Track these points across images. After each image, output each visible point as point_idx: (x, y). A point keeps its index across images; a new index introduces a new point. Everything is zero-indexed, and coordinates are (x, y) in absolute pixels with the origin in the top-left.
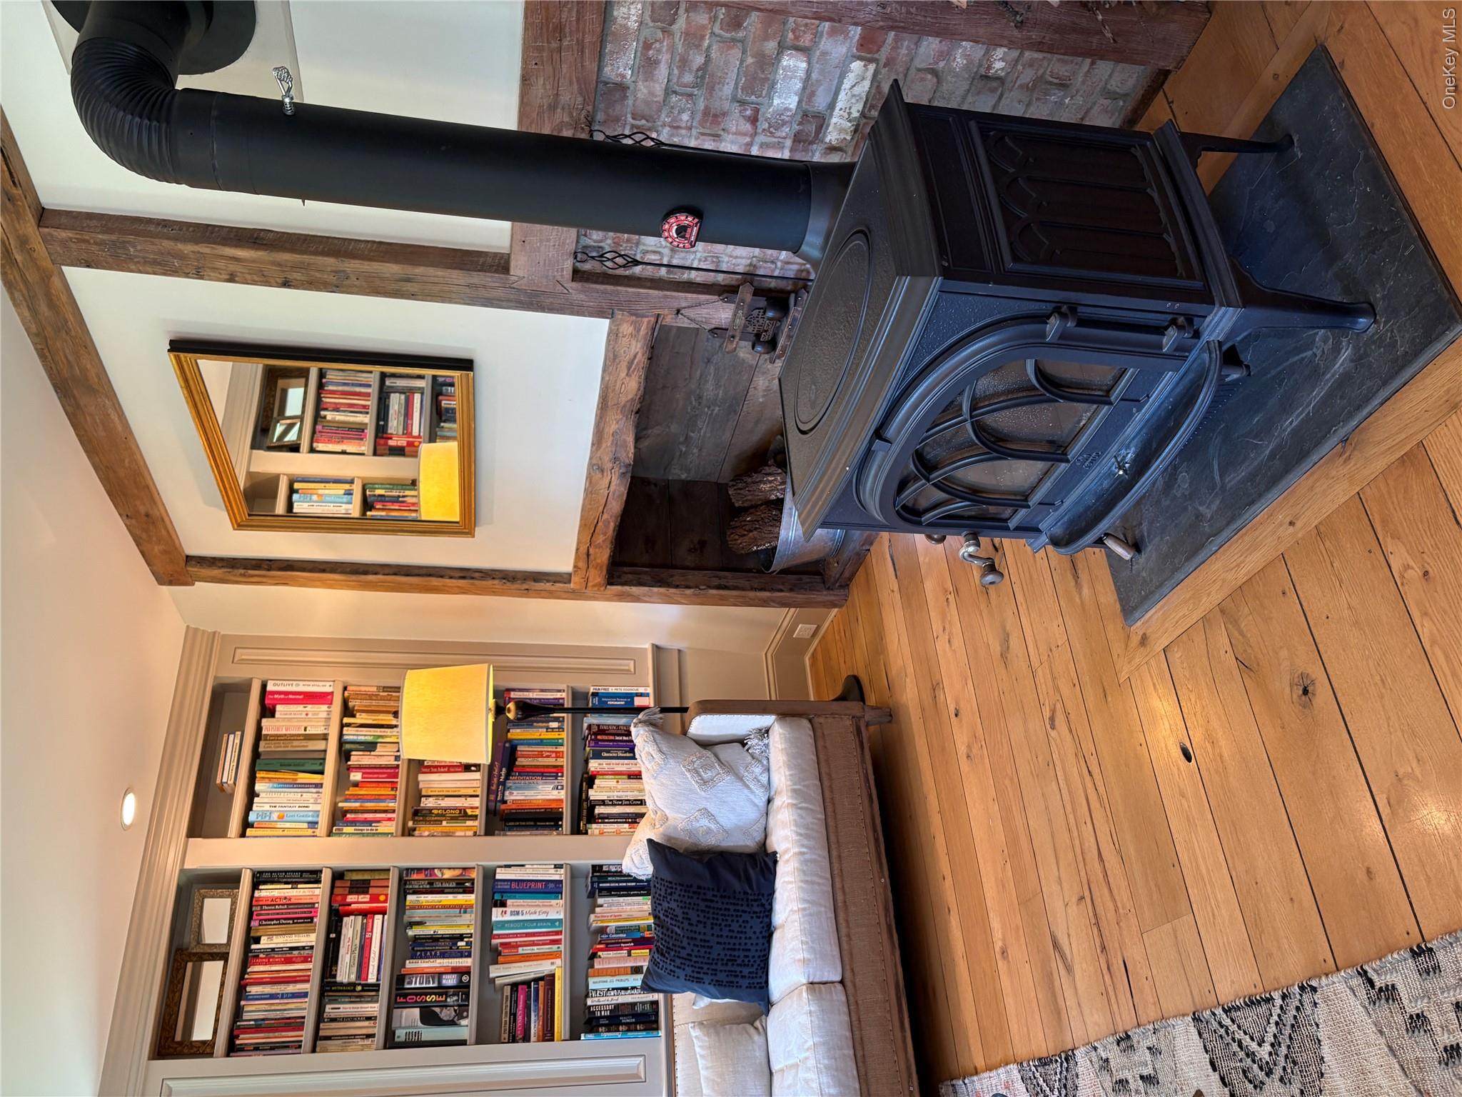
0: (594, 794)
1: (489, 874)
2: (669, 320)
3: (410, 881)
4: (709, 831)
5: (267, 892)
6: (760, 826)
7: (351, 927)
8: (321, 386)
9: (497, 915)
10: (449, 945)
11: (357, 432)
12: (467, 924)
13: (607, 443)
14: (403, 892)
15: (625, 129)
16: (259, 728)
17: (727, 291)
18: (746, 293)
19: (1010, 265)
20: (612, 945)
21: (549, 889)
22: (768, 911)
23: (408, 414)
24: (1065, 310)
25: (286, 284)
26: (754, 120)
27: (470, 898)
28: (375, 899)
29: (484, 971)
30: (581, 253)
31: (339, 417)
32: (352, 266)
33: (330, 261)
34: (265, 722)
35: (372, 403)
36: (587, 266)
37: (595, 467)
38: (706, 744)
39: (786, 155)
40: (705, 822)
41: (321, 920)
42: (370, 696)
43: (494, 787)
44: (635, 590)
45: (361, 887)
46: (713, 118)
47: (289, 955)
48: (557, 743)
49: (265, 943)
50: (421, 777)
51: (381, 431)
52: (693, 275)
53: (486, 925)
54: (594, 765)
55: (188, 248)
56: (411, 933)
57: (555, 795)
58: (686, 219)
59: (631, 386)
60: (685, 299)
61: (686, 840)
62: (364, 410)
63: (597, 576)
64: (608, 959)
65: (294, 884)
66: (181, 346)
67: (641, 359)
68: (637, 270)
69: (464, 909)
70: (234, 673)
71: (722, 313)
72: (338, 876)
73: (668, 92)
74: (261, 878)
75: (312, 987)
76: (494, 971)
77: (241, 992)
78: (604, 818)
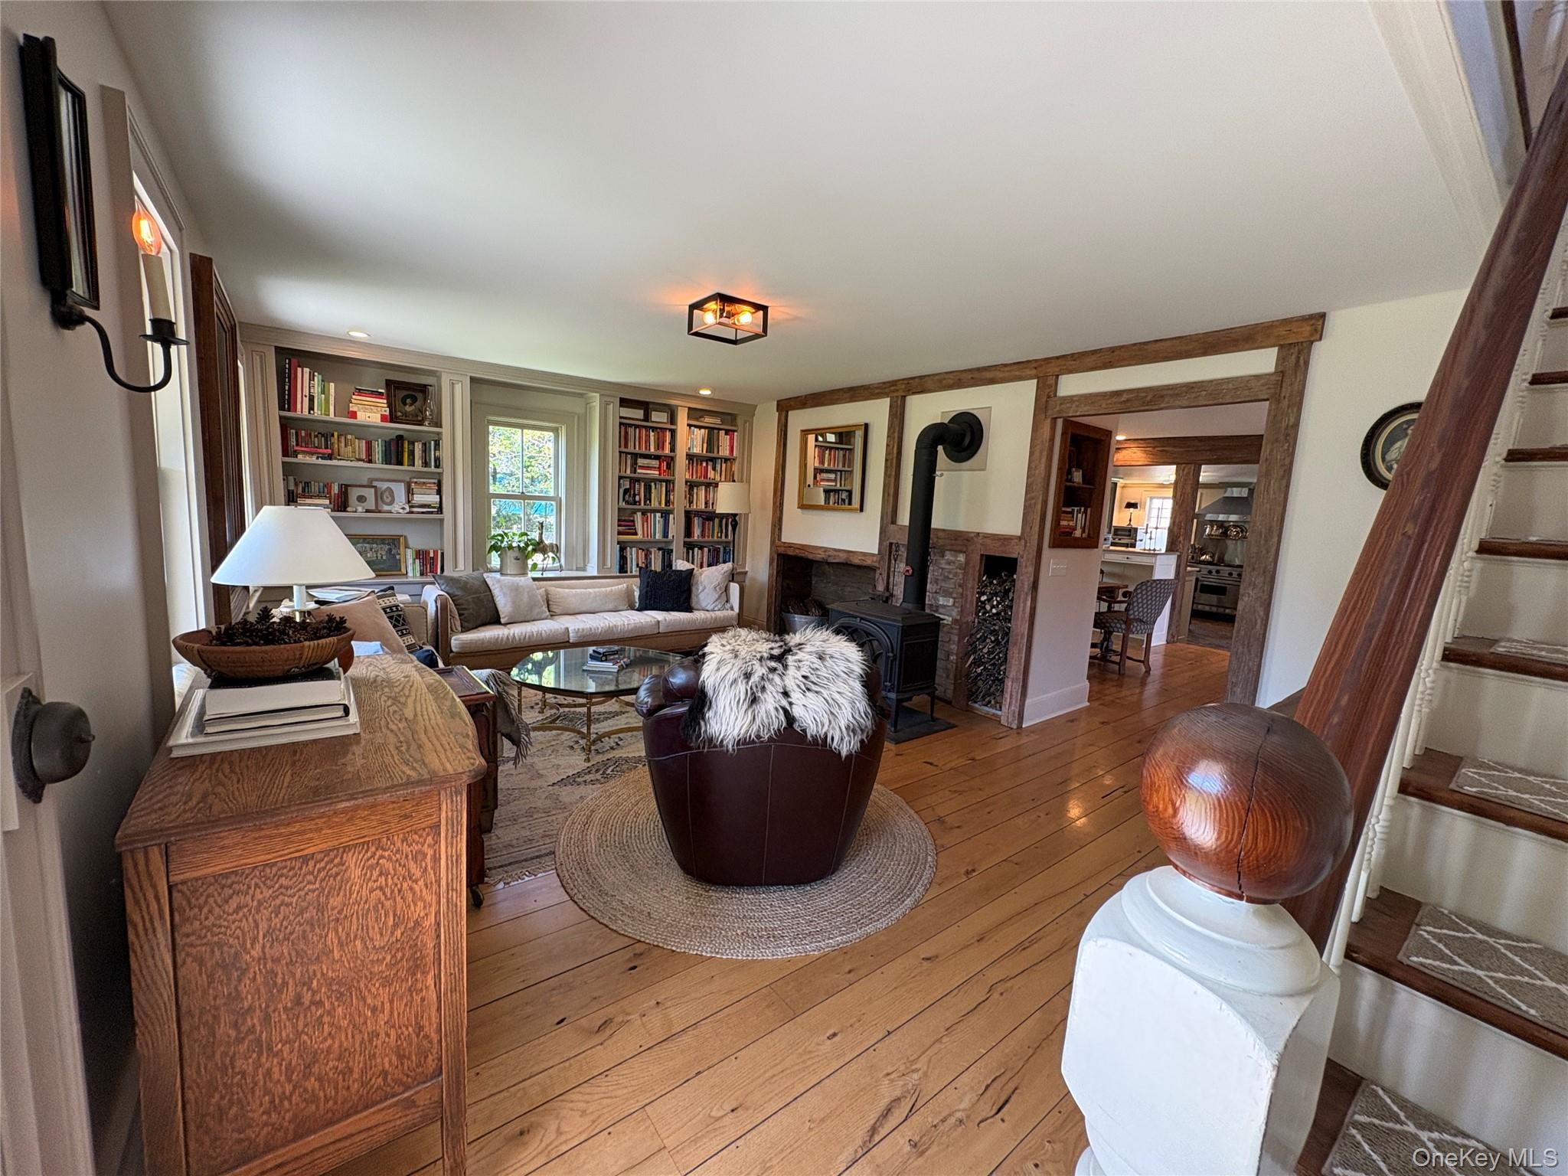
0: (696, 549)
1: (671, 512)
2: (878, 572)
3: (669, 483)
4: (697, 589)
5: (668, 434)
6: (699, 607)
7: (655, 463)
8: (838, 449)
9: (658, 515)
10: (648, 498)
11: (822, 462)
12: (654, 504)
13: (835, 553)
14: (667, 481)
15: (932, 557)
16: (722, 429)
17: (887, 588)
18: (887, 594)
19: (905, 643)
20: (646, 555)
21: (665, 534)
22: (673, 610)
23: (828, 480)
24: (895, 656)
25: (886, 460)
26: (936, 592)
27: (663, 505)
28: (664, 471)
29: (639, 510)
30: (898, 545)
31: (827, 456)
32: (893, 480)
33: (894, 473)
34: (723, 432)
35: (832, 467)
36: (894, 547)
37: (826, 550)
38: (727, 589)
39: (927, 602)
40: (701, 588)
41: (659, 453)
42: (731, 469)
43: (698, 513)
44: (775, 564)
45: (668, 467)
46: (936, 581)
47: (648, 441)
48: (713, 536)
49: (652, 434)
50: (703, 487)
51: (822, 471)
52: (892, 579)
53: (655, 511)
54: (706, 550)
55: (896, 435)
56: (653, 484)
57: (696, 535)
58: (911, 572)
59: (856, 561)
60: (885, 576)
61: (694, 581)
62: (829, 464)
63: (781, 550)
64: (642, 554)
65: (670, 443)
66: (866, 426)
67: (865, 564)
68: (893, 562)
69: (660, 503)
70: (740, 422)
71: (881, 588)
72: (672, 459)
73: (943, 569)
74: (673, 432)
75: (637, 450)
76: (639, 514)
77: (636, 426)
78: (688, 553)
